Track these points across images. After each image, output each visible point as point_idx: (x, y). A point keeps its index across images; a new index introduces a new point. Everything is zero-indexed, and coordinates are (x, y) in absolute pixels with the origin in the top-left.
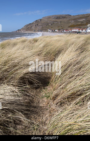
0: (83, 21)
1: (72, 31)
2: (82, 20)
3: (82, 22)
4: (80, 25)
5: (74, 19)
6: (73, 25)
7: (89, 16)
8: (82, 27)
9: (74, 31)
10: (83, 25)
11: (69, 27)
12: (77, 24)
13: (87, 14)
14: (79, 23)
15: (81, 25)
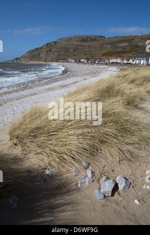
0: (126, 46)
1: (111, 61)
2: (123, 45)
3: (123, 48)
5: (111, 43)
6: (110, 52)
7: (133, 39)
8: (125, 55)
9: (113, 61)
10: (126, 52)
11: (104, 55)
12: (116, 50)
13: (130, 36)
14: (120, 50)
15: (123, 52)
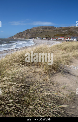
0: (66, 32)
1: (58, 39)
2: (65, 31)
3: (65, 33)
4: (63, 34)
5: (59, 30)
6: (58, 35)
7: (70, 29)
8: (66, 36)
9: (60, 39)
11: (55, 36)
12: (61, 34)
13: (68, 27)
14: (63, 33)
